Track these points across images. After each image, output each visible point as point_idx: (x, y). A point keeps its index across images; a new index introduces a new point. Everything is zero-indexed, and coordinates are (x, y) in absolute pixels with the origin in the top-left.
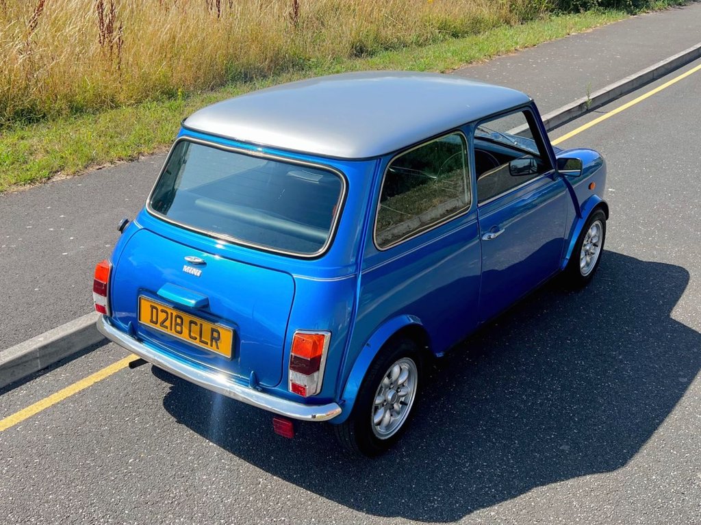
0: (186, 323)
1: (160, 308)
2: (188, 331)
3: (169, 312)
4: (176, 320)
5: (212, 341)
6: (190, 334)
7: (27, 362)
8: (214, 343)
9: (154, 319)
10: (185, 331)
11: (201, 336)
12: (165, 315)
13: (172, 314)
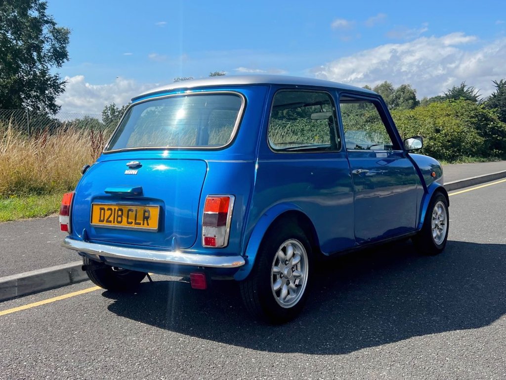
0: (125, 213)
1: (106, 208)
2: (126, 219)
3: (113, 208)
4: (118, 213)
5: (144, 221)
6: (128, 220)
7: (7, 288)
8: (145, 222)
9: (102, 219)
10: (125, 219)
11: (136, 220)
12: (110, 211)
13: (115, 209)
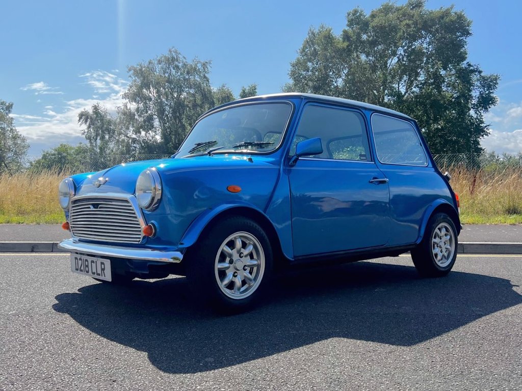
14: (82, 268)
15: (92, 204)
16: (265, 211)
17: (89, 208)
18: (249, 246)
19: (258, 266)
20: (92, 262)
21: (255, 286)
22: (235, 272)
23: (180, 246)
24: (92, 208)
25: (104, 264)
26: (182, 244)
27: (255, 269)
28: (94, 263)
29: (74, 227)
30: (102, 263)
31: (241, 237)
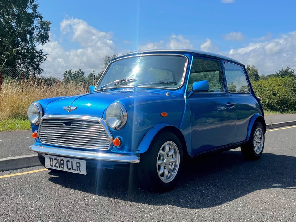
14: (57, 165)
15: (64, 123)
16: (179, 126)
17: (62, 125)
18: (171, 150)
19: (176, 162)
20: (68, 161)
21: (174, 174)
22: (165, 166)
23: (137, 152)
24: (64, 125)
25: (80, 163)
26: (138, 151)
27: (174, 164)
28: (70, 162)
29: (42, 136)
30: (77, 163)
31: (168, 144)
